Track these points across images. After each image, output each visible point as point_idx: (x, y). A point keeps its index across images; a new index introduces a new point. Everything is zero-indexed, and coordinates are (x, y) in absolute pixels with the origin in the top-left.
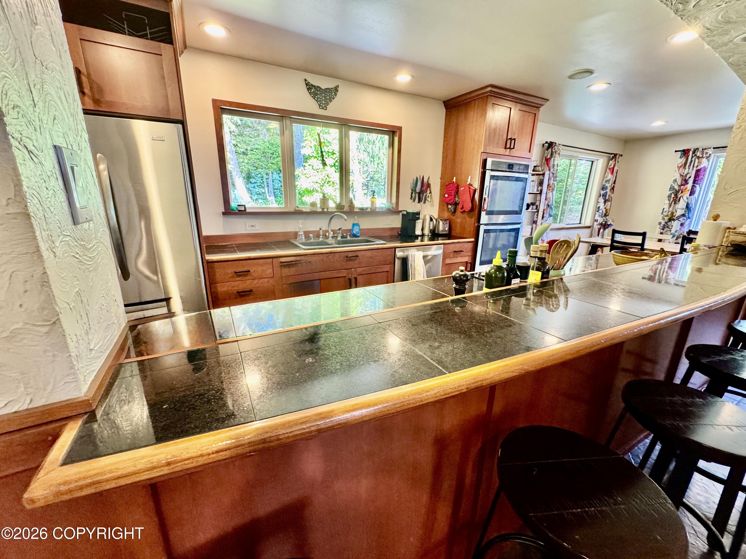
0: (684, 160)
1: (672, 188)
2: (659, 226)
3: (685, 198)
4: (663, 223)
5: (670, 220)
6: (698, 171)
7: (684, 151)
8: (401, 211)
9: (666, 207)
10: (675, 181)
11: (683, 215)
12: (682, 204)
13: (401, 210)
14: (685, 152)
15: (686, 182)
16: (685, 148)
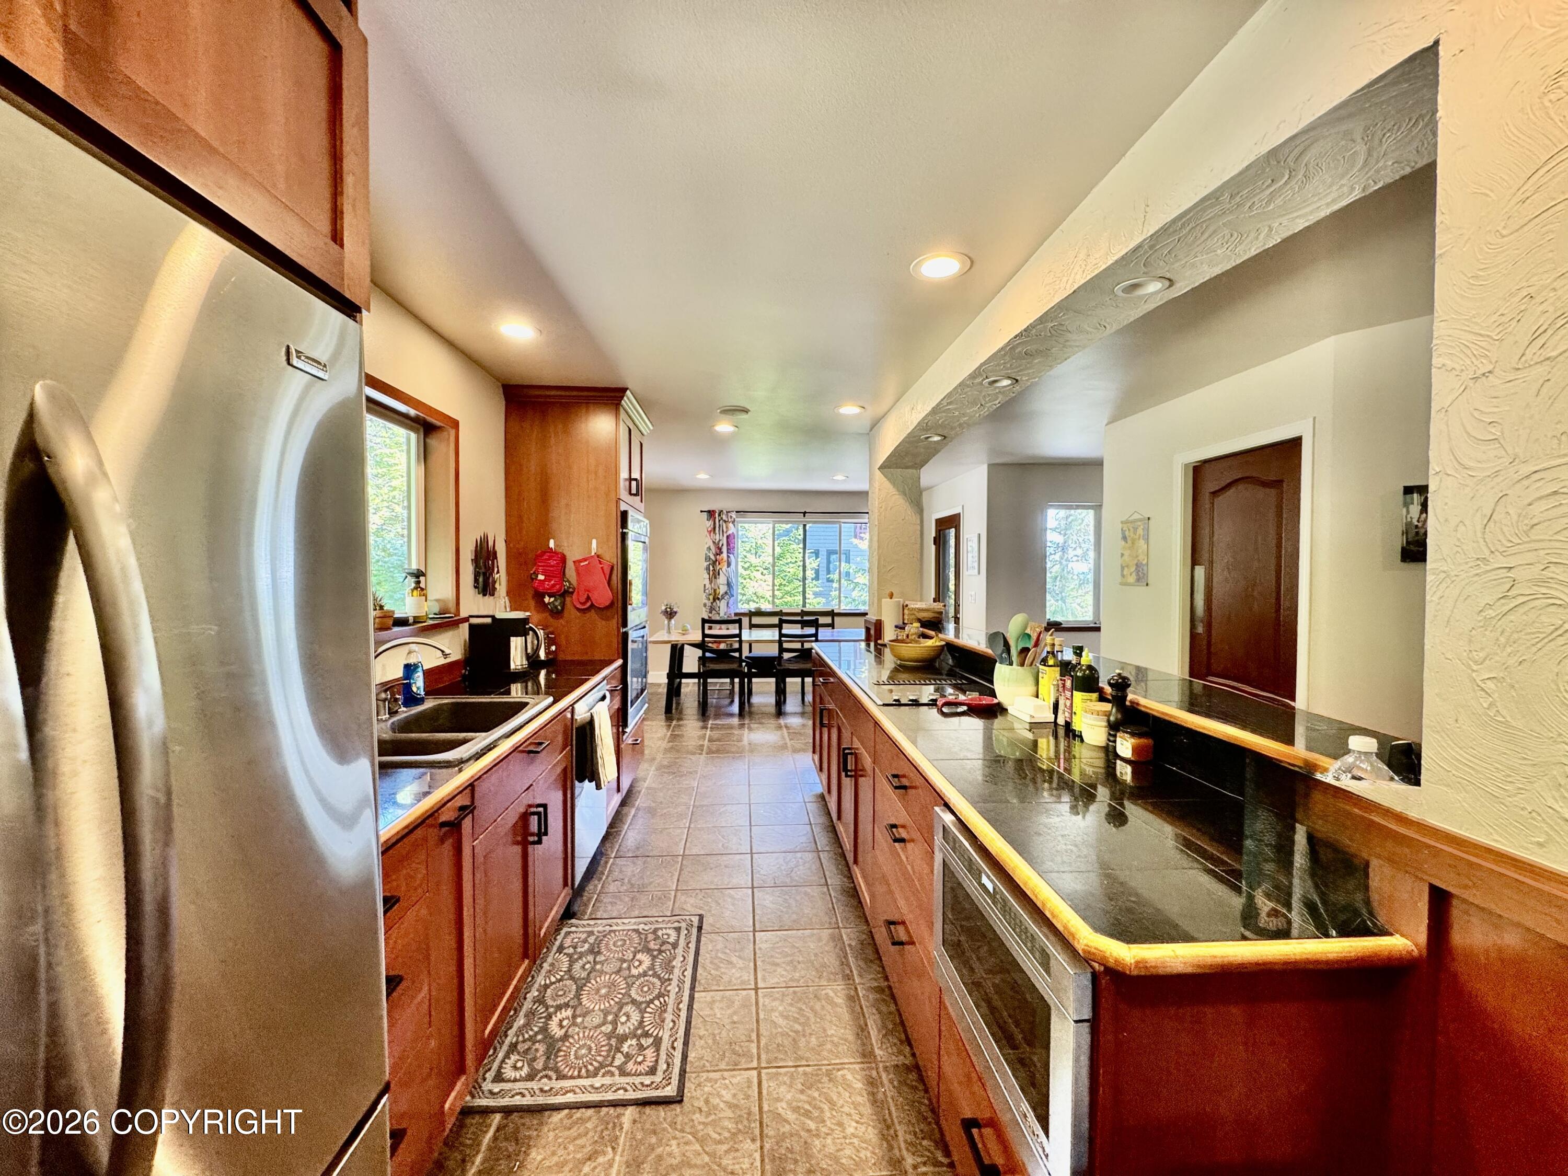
0: (711, 523)
1: (707, 558)
2: (704, 609)
3: (724, 569)
4: (709, 604)
5: (716, 599)
6: (728, 537)
7: (709, 512)
8: (466, 620)
9: (707, 582)
10: (709, 549)
11: (726, 593)
12: (722, 580)
13: (467, 616)
14: (711, 514)
15: (719, 551)
16: (711, 509)
